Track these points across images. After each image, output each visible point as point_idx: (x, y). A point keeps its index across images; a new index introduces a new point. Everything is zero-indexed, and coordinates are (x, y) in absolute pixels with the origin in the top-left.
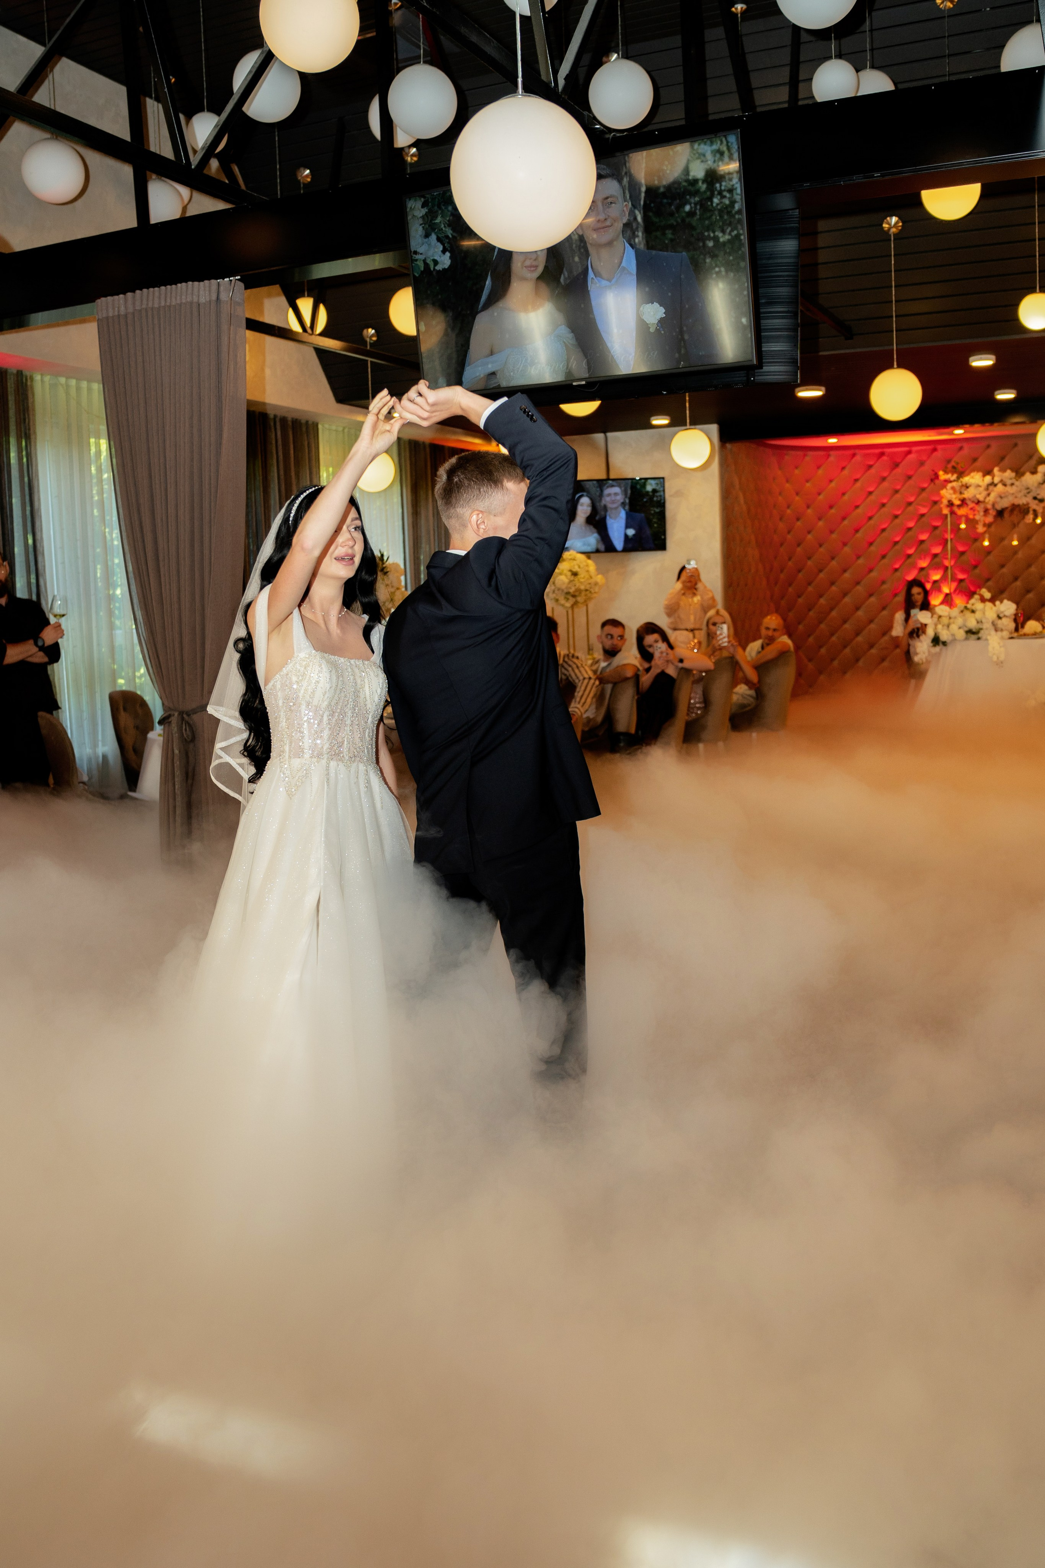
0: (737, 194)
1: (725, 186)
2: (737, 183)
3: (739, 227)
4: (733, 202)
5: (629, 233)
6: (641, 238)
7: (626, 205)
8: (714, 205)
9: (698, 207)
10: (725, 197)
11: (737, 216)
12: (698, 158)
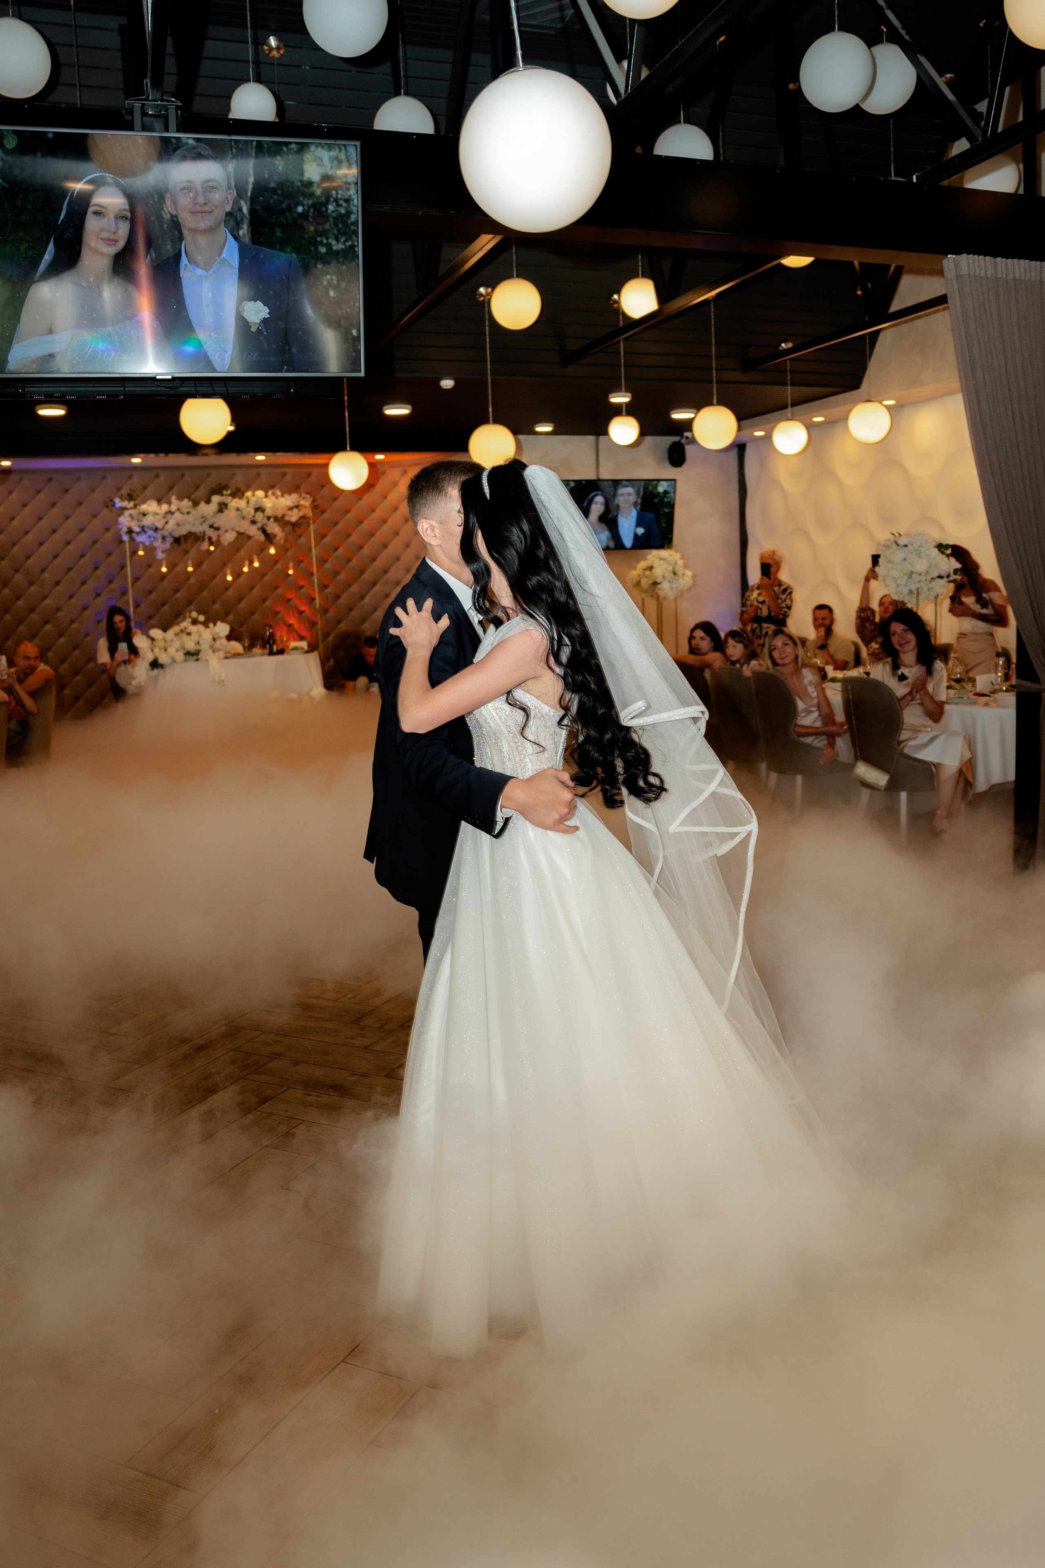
0: (354, 206)
1: (342, 195)
2: (354, 194)
3: (354, 238)
4: (349, 213)
5: (232, 223)
6: (246, 232)
7: (230, 193)
8: (329, 211)
9: (312, 210)
10: (341, 205)
11: (352, 228)
12: (314, 161)
